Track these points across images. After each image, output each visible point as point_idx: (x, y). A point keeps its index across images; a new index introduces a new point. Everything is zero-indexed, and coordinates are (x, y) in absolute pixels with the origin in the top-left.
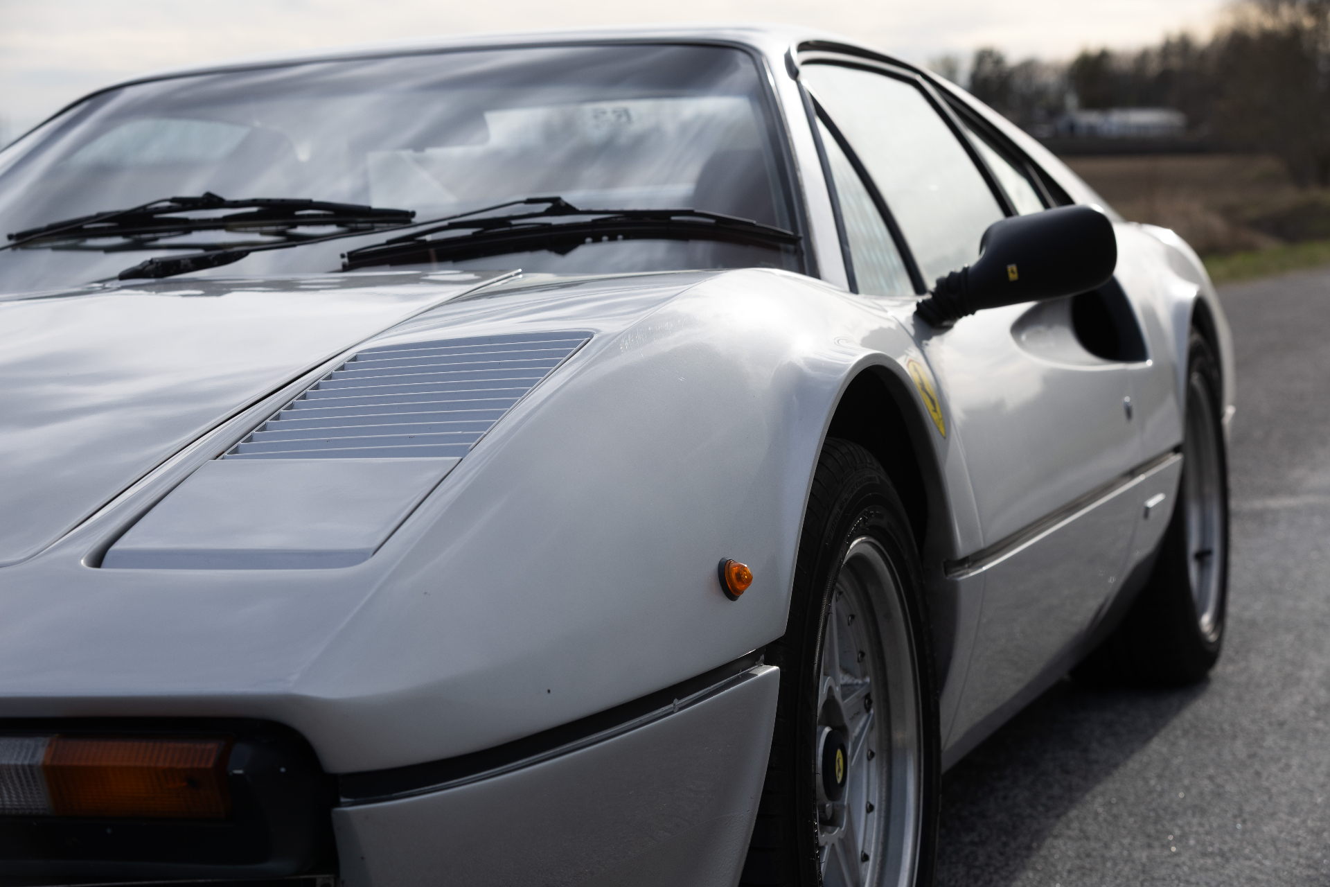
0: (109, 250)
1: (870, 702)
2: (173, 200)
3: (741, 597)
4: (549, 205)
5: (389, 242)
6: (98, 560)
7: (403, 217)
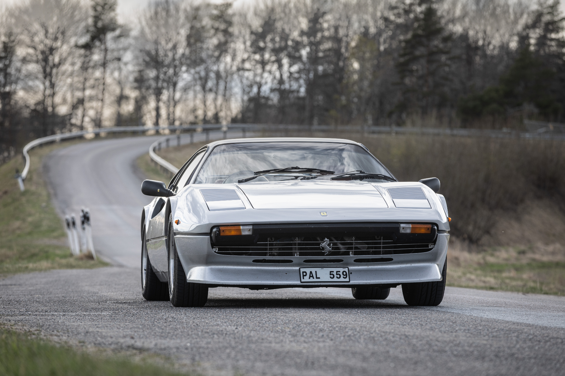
4: (360, 172)
5: (338, 176)
6: (396, 207)
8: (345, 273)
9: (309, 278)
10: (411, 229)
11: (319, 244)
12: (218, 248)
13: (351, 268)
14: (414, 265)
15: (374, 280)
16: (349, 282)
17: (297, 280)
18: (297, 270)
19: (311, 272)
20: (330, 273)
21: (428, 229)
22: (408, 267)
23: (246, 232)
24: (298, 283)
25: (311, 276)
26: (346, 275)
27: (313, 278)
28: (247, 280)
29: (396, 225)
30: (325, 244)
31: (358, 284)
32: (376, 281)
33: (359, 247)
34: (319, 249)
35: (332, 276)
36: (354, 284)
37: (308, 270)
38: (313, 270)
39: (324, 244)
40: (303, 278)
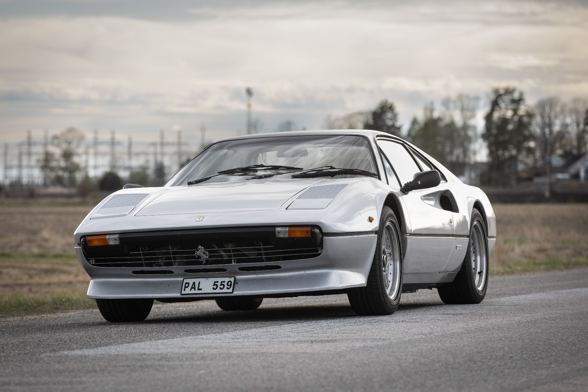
0: (239, 175)
1: (391, 255)
2: (255, 165)
3: (372, 222)
4: (330, 167)
5: (300, 174)
6: (286, 209)
7: (301, 169)
8: (229, 284)
9: (191, 290)
10: (287, 232)
11: (194, 252)
12: (95, 259)
13: (238, 277)
14: (307, 272)
15: (259, 290)
16: (232, 293)
17: (178, 293)
18: (181, 280)
19: (194, 283)
20: (214, 283)
21: (307, 232)
22: (301, 275)
23: (112, 241)
24: (178, 295)
25: (193, 287)
26: (231, 285)
27: (195, 290)
28: (127, 294)
29: (271, 229)
30: (201, 252)
31: (242, 295)
32: (262, 291)
33: (247, 254)
34: (194, 257)
35: (215, 287)
36: (238, 295)
37: (191, 281)
38: (197, 281)
39: (198, 253)
40: (184, 290)
